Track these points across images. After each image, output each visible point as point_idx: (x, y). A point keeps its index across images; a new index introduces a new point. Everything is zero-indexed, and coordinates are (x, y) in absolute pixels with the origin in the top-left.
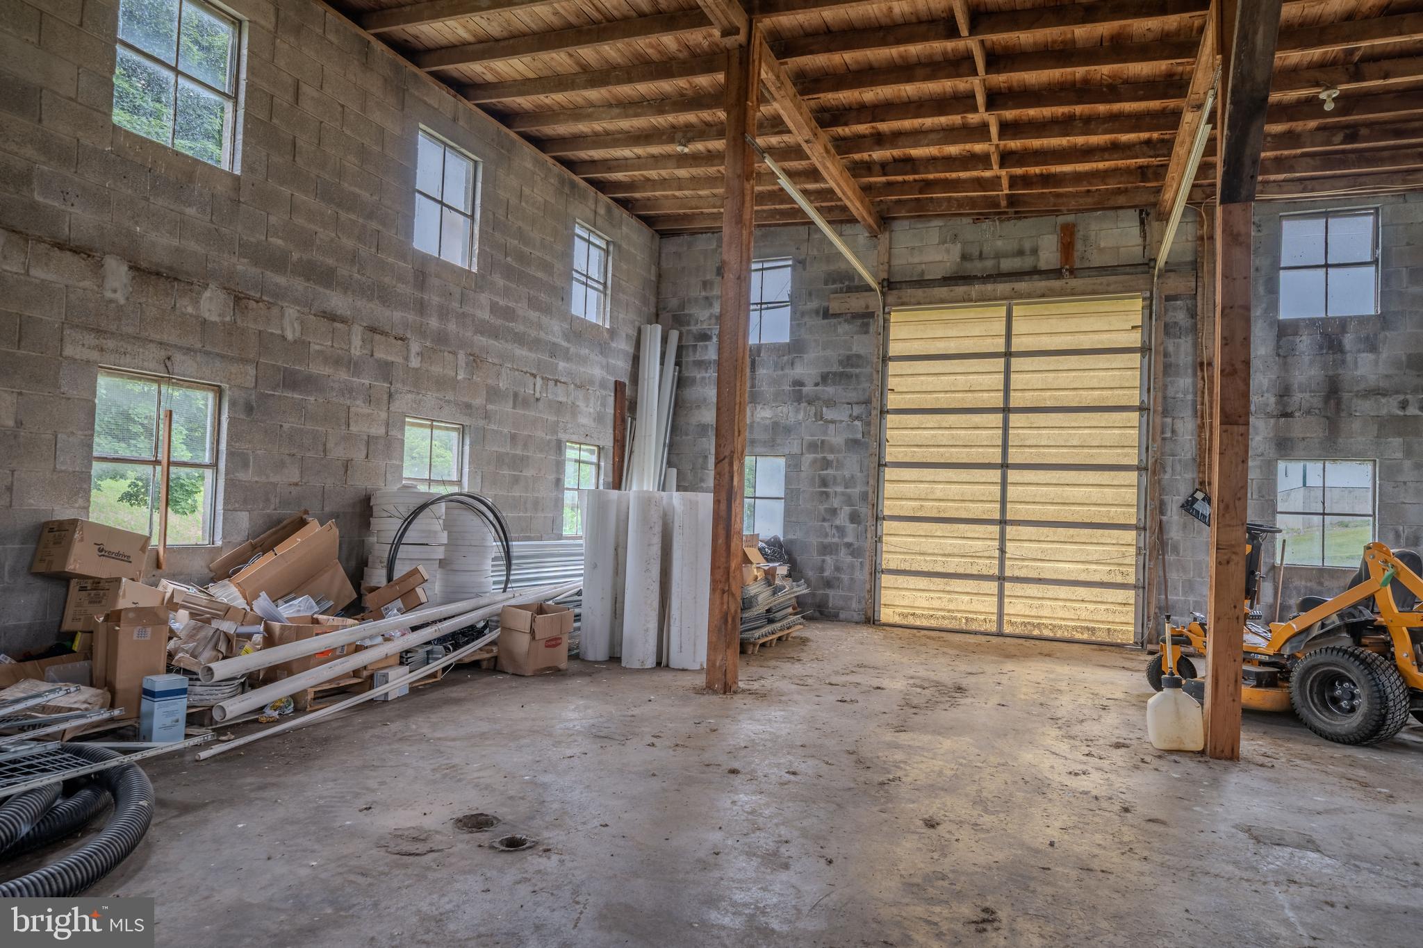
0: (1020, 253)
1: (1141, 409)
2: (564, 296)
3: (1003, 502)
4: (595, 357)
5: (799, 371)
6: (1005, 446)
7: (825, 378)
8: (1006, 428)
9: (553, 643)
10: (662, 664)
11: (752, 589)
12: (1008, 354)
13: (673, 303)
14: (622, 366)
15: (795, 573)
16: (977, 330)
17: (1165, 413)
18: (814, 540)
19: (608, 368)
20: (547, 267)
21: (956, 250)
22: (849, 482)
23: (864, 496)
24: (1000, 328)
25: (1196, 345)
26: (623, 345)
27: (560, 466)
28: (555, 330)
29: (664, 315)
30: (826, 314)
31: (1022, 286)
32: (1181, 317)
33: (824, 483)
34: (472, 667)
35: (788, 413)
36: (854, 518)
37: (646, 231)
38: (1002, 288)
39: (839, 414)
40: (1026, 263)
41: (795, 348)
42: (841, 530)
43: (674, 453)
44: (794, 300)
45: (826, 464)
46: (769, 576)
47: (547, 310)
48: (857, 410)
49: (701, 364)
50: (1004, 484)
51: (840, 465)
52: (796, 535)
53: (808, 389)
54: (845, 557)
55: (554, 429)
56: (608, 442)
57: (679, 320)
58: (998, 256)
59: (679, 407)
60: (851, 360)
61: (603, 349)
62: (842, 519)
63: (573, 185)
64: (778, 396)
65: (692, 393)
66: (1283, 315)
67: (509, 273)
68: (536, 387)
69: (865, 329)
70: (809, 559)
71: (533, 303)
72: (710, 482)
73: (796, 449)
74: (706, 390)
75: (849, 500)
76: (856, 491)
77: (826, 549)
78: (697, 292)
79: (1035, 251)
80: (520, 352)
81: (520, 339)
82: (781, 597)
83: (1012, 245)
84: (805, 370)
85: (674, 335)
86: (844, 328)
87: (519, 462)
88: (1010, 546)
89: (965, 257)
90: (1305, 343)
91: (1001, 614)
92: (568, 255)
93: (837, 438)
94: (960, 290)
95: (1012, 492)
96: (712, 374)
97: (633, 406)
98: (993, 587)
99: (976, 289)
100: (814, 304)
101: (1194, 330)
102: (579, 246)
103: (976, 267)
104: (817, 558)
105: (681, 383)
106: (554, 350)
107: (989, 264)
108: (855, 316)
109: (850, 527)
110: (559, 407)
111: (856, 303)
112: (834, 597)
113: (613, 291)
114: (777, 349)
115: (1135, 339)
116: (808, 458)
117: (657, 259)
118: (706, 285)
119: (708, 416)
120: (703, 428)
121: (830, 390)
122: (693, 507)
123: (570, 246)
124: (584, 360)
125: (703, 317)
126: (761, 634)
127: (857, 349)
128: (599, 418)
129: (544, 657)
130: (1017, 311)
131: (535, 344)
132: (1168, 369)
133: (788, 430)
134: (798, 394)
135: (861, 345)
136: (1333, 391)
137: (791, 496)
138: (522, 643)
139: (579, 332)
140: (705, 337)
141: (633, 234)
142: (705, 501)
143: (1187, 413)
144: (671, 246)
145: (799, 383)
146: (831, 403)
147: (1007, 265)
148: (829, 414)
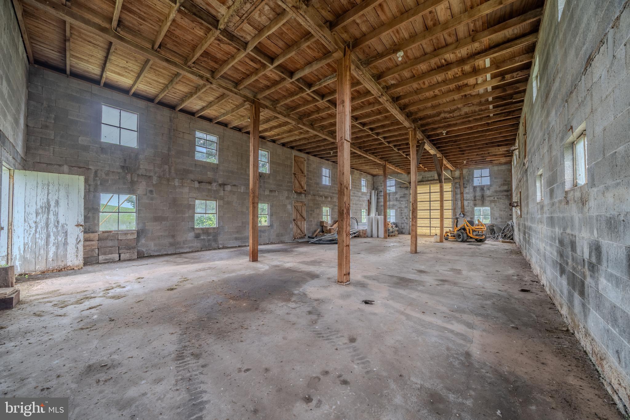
0: (432, 177)
1: (452, 200)
2: (361, 189)
3: (430, 215)
4: (365, 197)
5: (397, 196)
6: (430, 207)
7: (401, 197)
8: (430, 204)
9: (365, 234)
10: (378, 237)
11: (390, 228)
12: (430, 193)
13: (376, 186)
14: (369, 197)
15: (396, 227)
16: (425, 189)
17: (456, 201)
18: (400, 222)
19: (367, 198)
20: (358, 186)
21: (421, 177)
22: (405, 213)
23: (408, 215)
24: (429, 188)
25: (460, 190)
26: (369, 194)
27: (361, 213)
28: (360, 194)
29: (375, 189)
30: (401, 187)
31: (432, 182)
32: (458, 186)
33: (401, 213)
34: (355, 237)
35: (395, 203)
36: (406, 218)
37: (371, 176)
38: (429, 182)
39: (404, 203)
40: (433, 178)
41: (396, 193)
42: (404, 220)
43: (377, 209)
44: (395, 185)
45: (402, 210)
46: (392, 227)
47: (359, 192)
48: (406, 202)
49: (381, 196)
50: (430, 212)
51: (404, 210)
52: (397, 221)
53: (398, 199)
54: (405, 225)
55: (360, 208)
56: (367, 208)
57: (377, 189)
58: (428, 177)
59: (378, 202)
60: (405, 194)
61: (366, 195)
62: (405, 219)
63: (361, 173)
64: (393, 200)
65: (380, 200)
66: (475, 185)
67: (354, 188)
68: (358, 202)
69: (407, 189)
70: (400, 225)
71: (357, 191)
72: (383, 214)
73: (397, 208)
74: (382, 200)
75: (405, 216)
76: (406, 214)
77: (402, 223)
78: (380, 185)
79: (434, 176)
80: (356, 198)
81: (356, 196)
82: (394, 230)
83: (430, 176)
84: (398, 196)
85: (376, 191)
86: (403, 189)
87: (356, 213)
88: (431, 222)
89: (423, 178)
90: (478, 189)
91: (430, 232)
92: (361, 184)
93: (403, 206)
94: (422, 183)
95: (431, 214)
96: (383, 197)
97: (371, 203)
98: (429, 228)
99: (424, 183)
100: (399, 186)
101: (460, 188)
102: (362, 181)
103: (424, 179)
104: (401, 225)
105: (378, 199)
106: (360, 197)
107: (427, 179)
108: (405, 187)
109: (406, 220)
110: (361, 205)
111: (405, 186)
112: (404, 231)
113: (367, 186)
114: (393, 193)
115: (450, 190)
116: (399, 209)
117: (373, 180)
118: (381, 183)
119: (382, 204)
120: (381, 206)
121: (402, 199)
122: (381, 217)
123: (361, 182)
124: (363, 197)
125: (381, 188)
126: (391, 234)
127: (406, 193)
128: (366, 205)
129: (364, 235)
130: (431, 186)
131: (357, 197)
132: (456, 194)
133: (395, 205)
134: (397, 200)
135: (406, 192)
136: (483, 196)
137: (396, 216)
138: (361, 234)
139: (363, 194)
140: (381, 192)
141: (369, 177)
142: (383, 217)
143: (459, 201)
144: (375, 178)
145: (397, 198)
146: (402, 201)
147: (429, 179)
148: (402, 203)
